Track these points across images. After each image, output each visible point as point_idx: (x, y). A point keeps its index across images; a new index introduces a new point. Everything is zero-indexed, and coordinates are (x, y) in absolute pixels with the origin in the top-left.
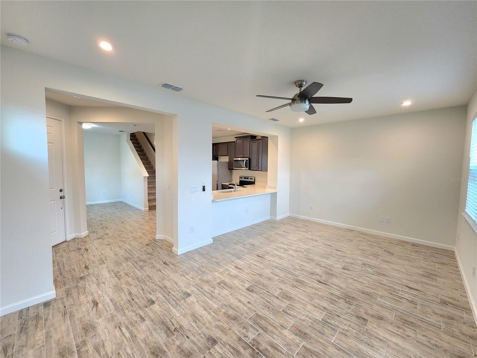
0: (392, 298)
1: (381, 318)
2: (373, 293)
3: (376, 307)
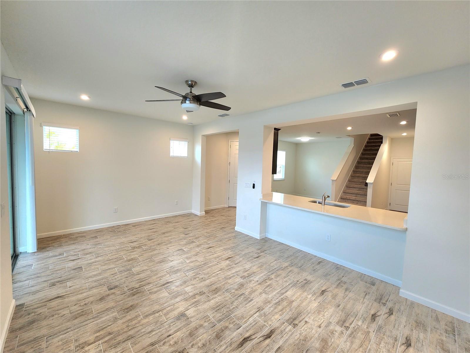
0: (105, 328)
1: (102, 299)
2: (126, 316)
3: (112, 304)
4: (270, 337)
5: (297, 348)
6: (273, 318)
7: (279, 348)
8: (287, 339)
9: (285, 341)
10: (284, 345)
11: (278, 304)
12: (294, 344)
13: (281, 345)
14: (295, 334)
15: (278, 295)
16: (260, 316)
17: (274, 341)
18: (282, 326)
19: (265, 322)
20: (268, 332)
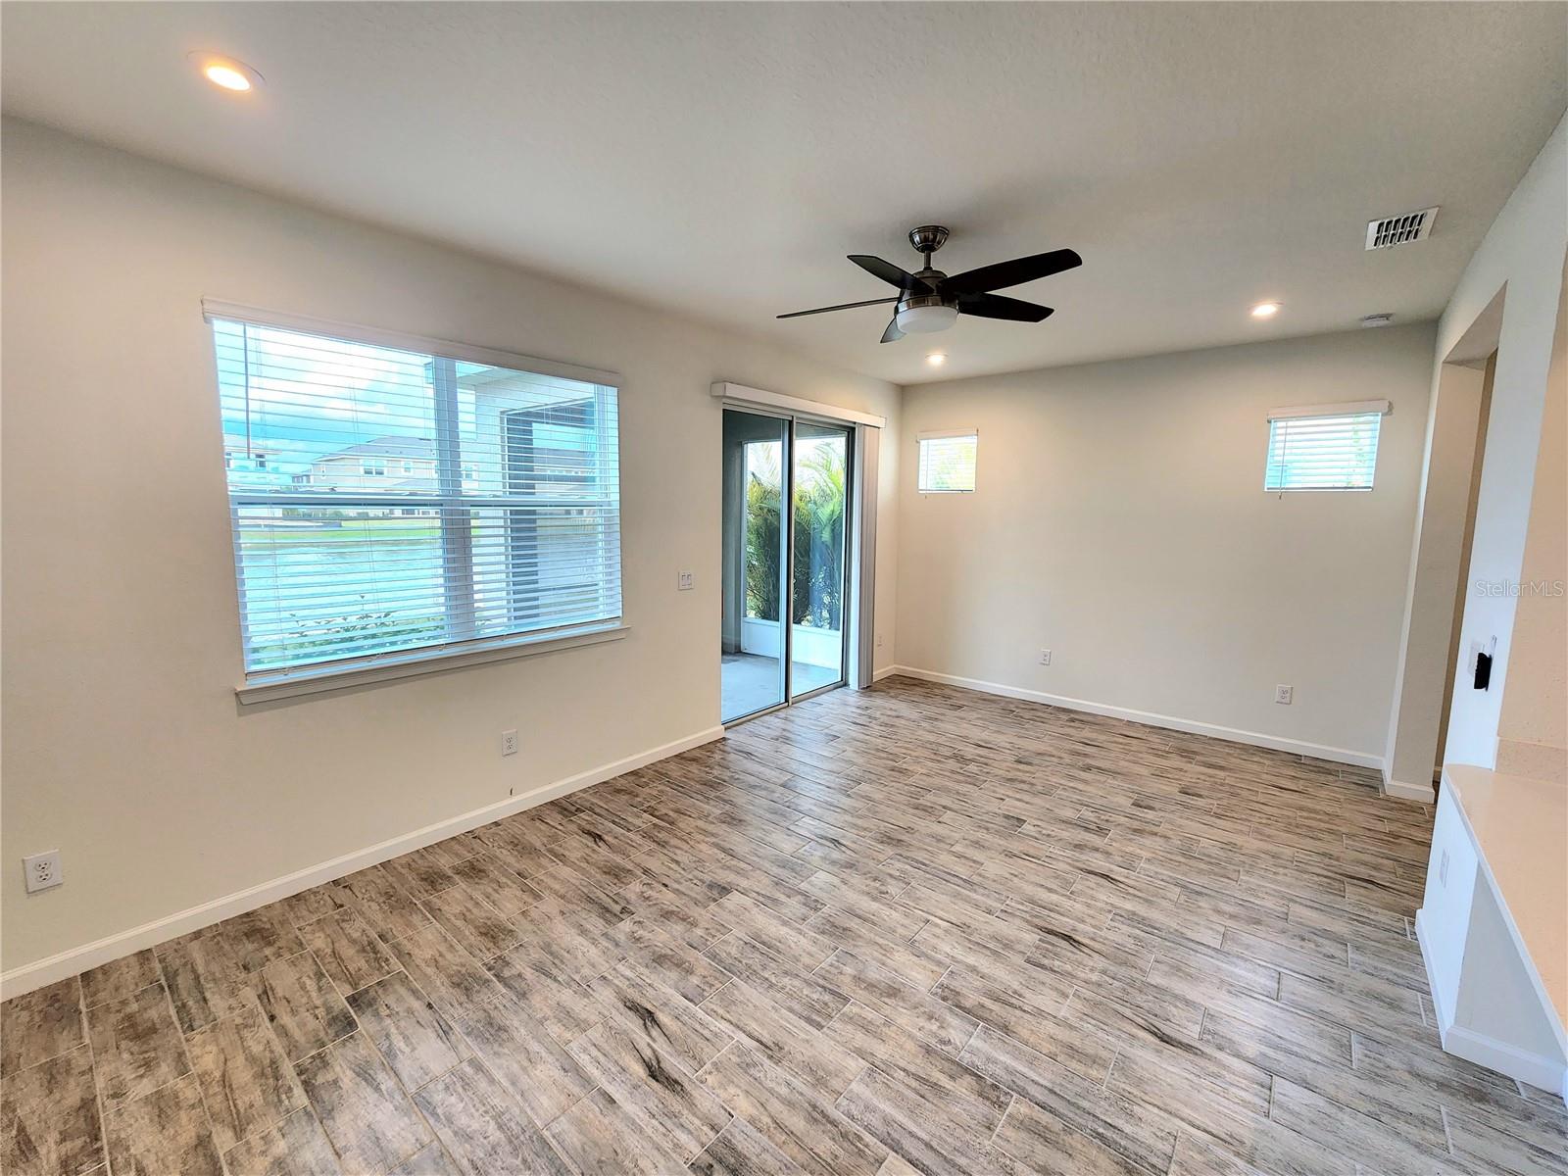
4: (653, 1076)
5: (603, 1158)
6: (732, 1090)
7: (612, 1101)
8: (641, 1131)
9: (634, 1122)
10: (621, 1115)
11: (819, 1117)
12: (619, 1151)
13: (619, 1107)
14: (662, 1161)
15: (876, 1122)
16: (740, 1050)
17: (636, 1087)
18: (701, 1120)
19: (715, 1064)
20: (673, 1073)
